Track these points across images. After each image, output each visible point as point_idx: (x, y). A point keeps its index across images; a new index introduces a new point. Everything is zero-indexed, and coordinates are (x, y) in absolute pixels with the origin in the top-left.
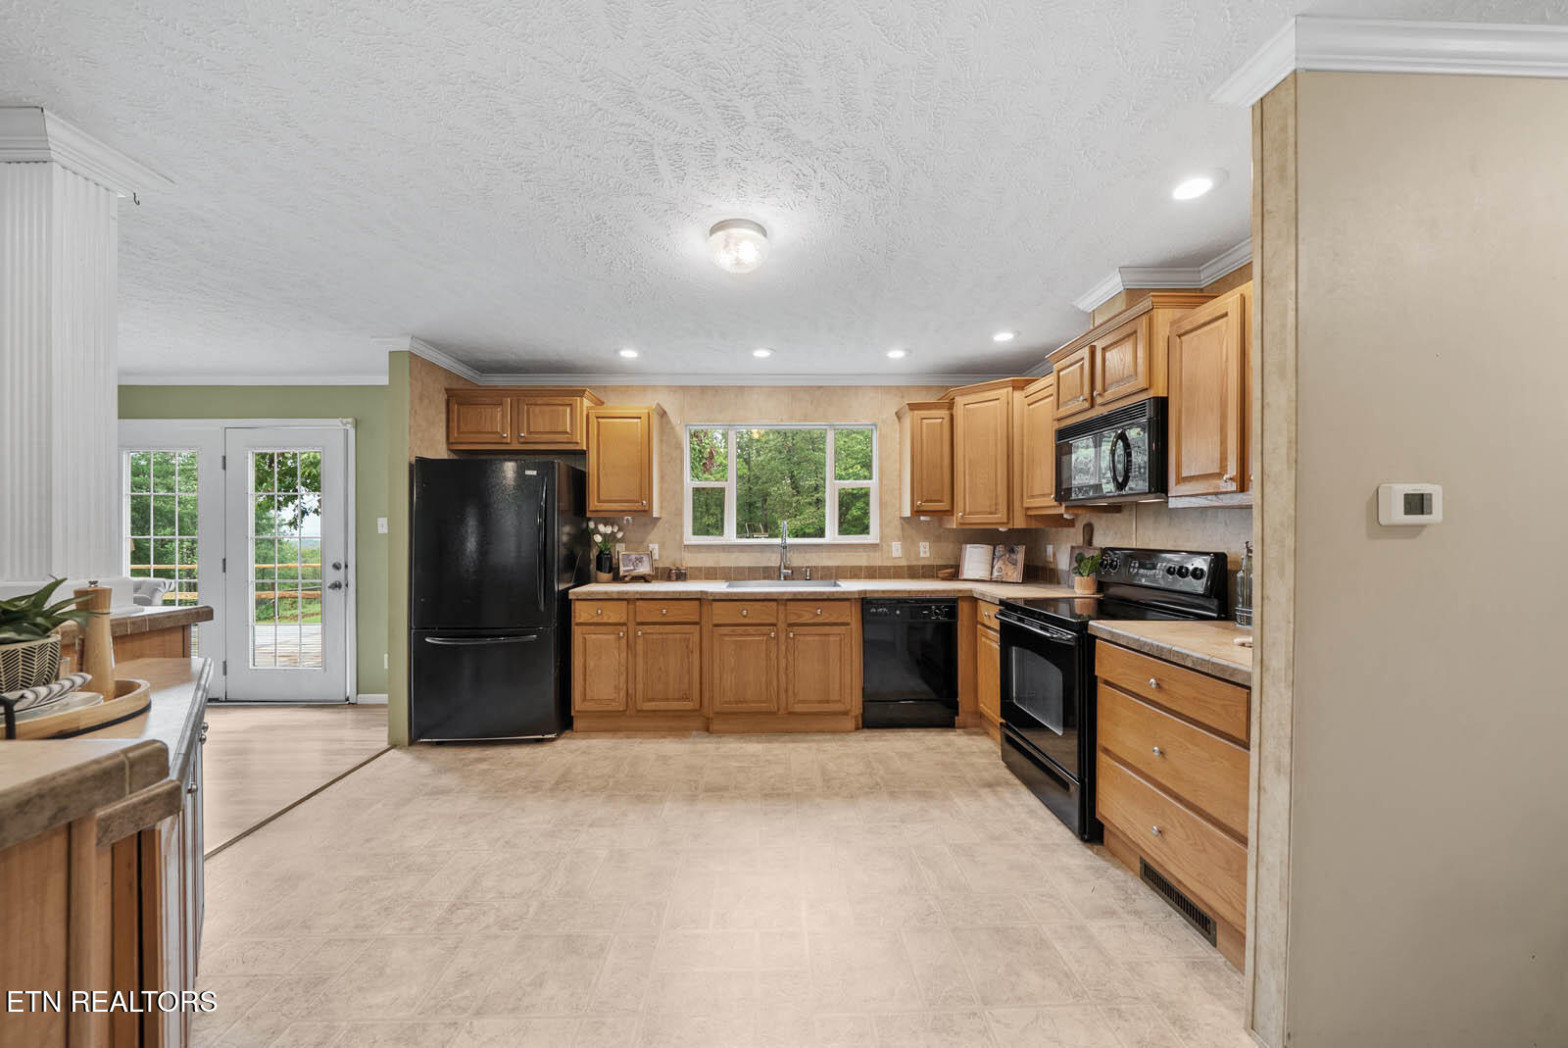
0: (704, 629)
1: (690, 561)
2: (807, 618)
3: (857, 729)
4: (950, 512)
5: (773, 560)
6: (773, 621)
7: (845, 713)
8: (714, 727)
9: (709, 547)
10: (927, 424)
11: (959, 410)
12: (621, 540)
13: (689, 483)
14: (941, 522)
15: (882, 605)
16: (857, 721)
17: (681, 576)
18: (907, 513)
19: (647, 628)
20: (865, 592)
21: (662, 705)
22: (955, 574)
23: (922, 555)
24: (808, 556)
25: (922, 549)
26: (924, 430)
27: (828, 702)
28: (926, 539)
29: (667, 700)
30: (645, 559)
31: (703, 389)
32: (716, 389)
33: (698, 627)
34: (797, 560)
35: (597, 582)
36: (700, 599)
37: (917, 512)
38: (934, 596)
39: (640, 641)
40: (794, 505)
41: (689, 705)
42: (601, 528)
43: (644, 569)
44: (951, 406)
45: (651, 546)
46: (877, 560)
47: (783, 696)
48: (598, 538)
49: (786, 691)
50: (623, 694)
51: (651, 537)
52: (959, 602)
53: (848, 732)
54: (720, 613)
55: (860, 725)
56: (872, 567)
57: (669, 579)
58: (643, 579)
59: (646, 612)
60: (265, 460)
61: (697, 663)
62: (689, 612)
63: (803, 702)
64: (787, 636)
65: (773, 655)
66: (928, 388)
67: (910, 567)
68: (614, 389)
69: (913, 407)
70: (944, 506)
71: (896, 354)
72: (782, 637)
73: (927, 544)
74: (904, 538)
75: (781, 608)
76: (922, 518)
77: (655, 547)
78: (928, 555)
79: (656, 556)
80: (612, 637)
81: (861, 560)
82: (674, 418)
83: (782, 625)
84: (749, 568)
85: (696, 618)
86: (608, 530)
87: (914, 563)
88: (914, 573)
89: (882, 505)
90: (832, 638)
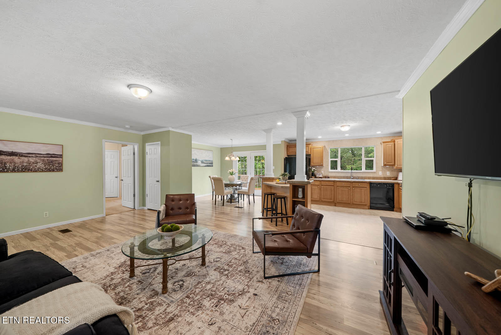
0: (335, 187)
1: (330, 175)
2: (357, 186)
3: (369, 209)
4: (394, 165)
5: (349, 175)
6: (349, 186)
7: (366, 205)
8: (337, 205)
9: (334, 172)
10: (388, 146)
11: (396, 143)
12: (316, 170)
13: (330, 160)
14: (393, 168)
15: (375, 184)
16: (369, 207)
17: (328, 178)
18: (383, 165)
19: (324, 186)
20: (371, 181)
21: (326, 200)
22: (396, 179)
23: (387, 175)
24: (357, 174)
25: (387, 174)
26: (387, 147)
27: (361, 202)
28: (388, 171)
29: (327, 199)
30: (321, 174)
31: (333, 141)
32: (336, 141)
33: (333, 187)
34: (354, 175)
35: (312, 178)
36: (334, 181)
37: (385, 165)
38: (388, 183)
39: (322, 188)
40: (353, 160)
41: (332, 201)
42: (313, 168)
43: (321, 176)
44: (394, 142)
45: (322, 172)
46: (375, 175)
47: (351, 200)
48: (313, 170)
49: (352, 199)
50: (319, 198)
51: (322, 170)
52: (395, 184)
53: (367, 209)
54: (338, 184)
55: (369, 208)
56: (373, 177)
57: (326, 178)
58: (321, 178)
59: (323, 183)
60: (256, 157)
61: (333, 193)
62: (332, 184)
63: (355, 202)
64: (352, 189)
65: (350, 193)
66: (389, 137)
67: (384, 177)
68: (315, 142)
69: (384, 142)
70: (393, 163)
71: (379, 132)
72: (351, 189)
73: (389, 172)
74: (382, 171)
75: (351, 184)
76: (387, 166)
77: (323, 172)
78: (389, 175)
79: (323, 174)
80: (317, 187)
81: (371, 175)
82: (327, 147)
83: (351, 187)
84: (343, 176)
85: (333, 185)
86: (314, 168)
87: (385, 176)
88: (385, 178)
89: (376, 163)
90: (362, 190)
